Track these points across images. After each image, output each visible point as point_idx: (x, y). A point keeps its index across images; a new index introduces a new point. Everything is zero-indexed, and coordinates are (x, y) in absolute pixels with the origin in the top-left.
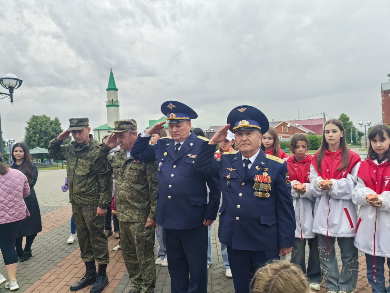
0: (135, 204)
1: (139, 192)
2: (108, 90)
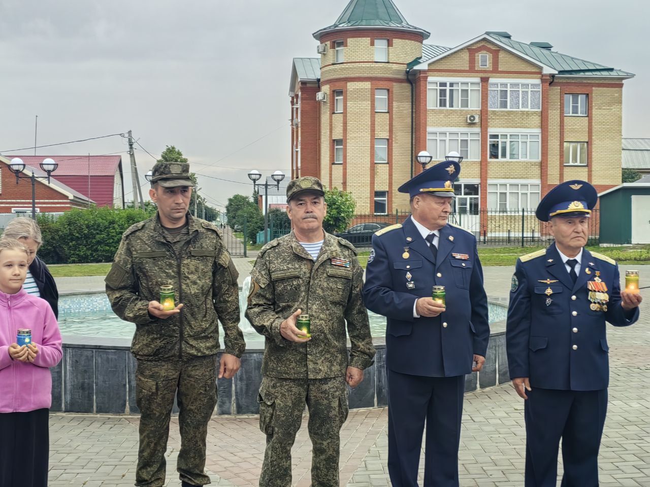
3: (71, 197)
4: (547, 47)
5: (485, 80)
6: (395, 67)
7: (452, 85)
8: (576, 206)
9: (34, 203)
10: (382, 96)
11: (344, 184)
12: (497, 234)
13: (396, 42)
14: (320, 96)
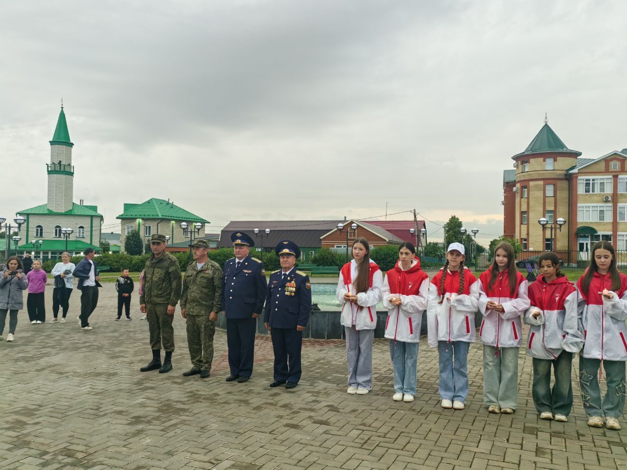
0: (203, 303)
1: (206, 294)
2: (52, 143)
3: (387, 240)
5: (615, 177)
6: (558, 172)
7: (593, 180)
9: (347, 243)
10: (550, 188)
11: (528, 234)
12: (623, 264)
13: (559, 159)
14: (515, 189)
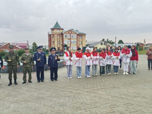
4: (78, 31)
5: (70, 34)
6: (60, 33)
7: (66, 35)
8: (53, 50)
10: (58, 36)
13: (60, 30)
